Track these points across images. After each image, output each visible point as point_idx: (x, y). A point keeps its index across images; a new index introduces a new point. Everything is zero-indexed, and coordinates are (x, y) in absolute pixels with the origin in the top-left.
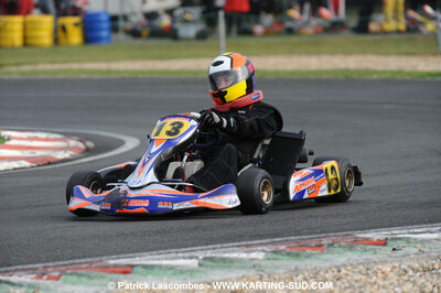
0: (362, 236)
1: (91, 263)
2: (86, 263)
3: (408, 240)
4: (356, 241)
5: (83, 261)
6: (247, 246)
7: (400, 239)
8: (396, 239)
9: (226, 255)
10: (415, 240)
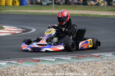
0: (93, 54)
1: (29, 59)
2: (28, 59)
3: (104, 56)
4: (92, 56)
5: (27, 58)
6: (66, 56)
7: (102, 56)
8: (101, 56)
9: (61, 58)
10: (106, 56)
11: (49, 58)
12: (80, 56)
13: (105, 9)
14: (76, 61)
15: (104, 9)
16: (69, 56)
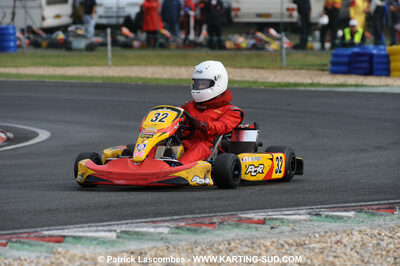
0: (244, 216)
1: (29, 233)
2: (25, 233)
3: (282, 220)
4: (241, 220)
5: (21, 231)
6: (153, 222)
7: (276, 219)
8: (273, 219)
9: (138, 229)
10: (288, 220)
11: (97, 231)
12: (201, 220)
13: (285, 63)
14: (187, 238)
15: (282, 60)
16: (164, 221)
